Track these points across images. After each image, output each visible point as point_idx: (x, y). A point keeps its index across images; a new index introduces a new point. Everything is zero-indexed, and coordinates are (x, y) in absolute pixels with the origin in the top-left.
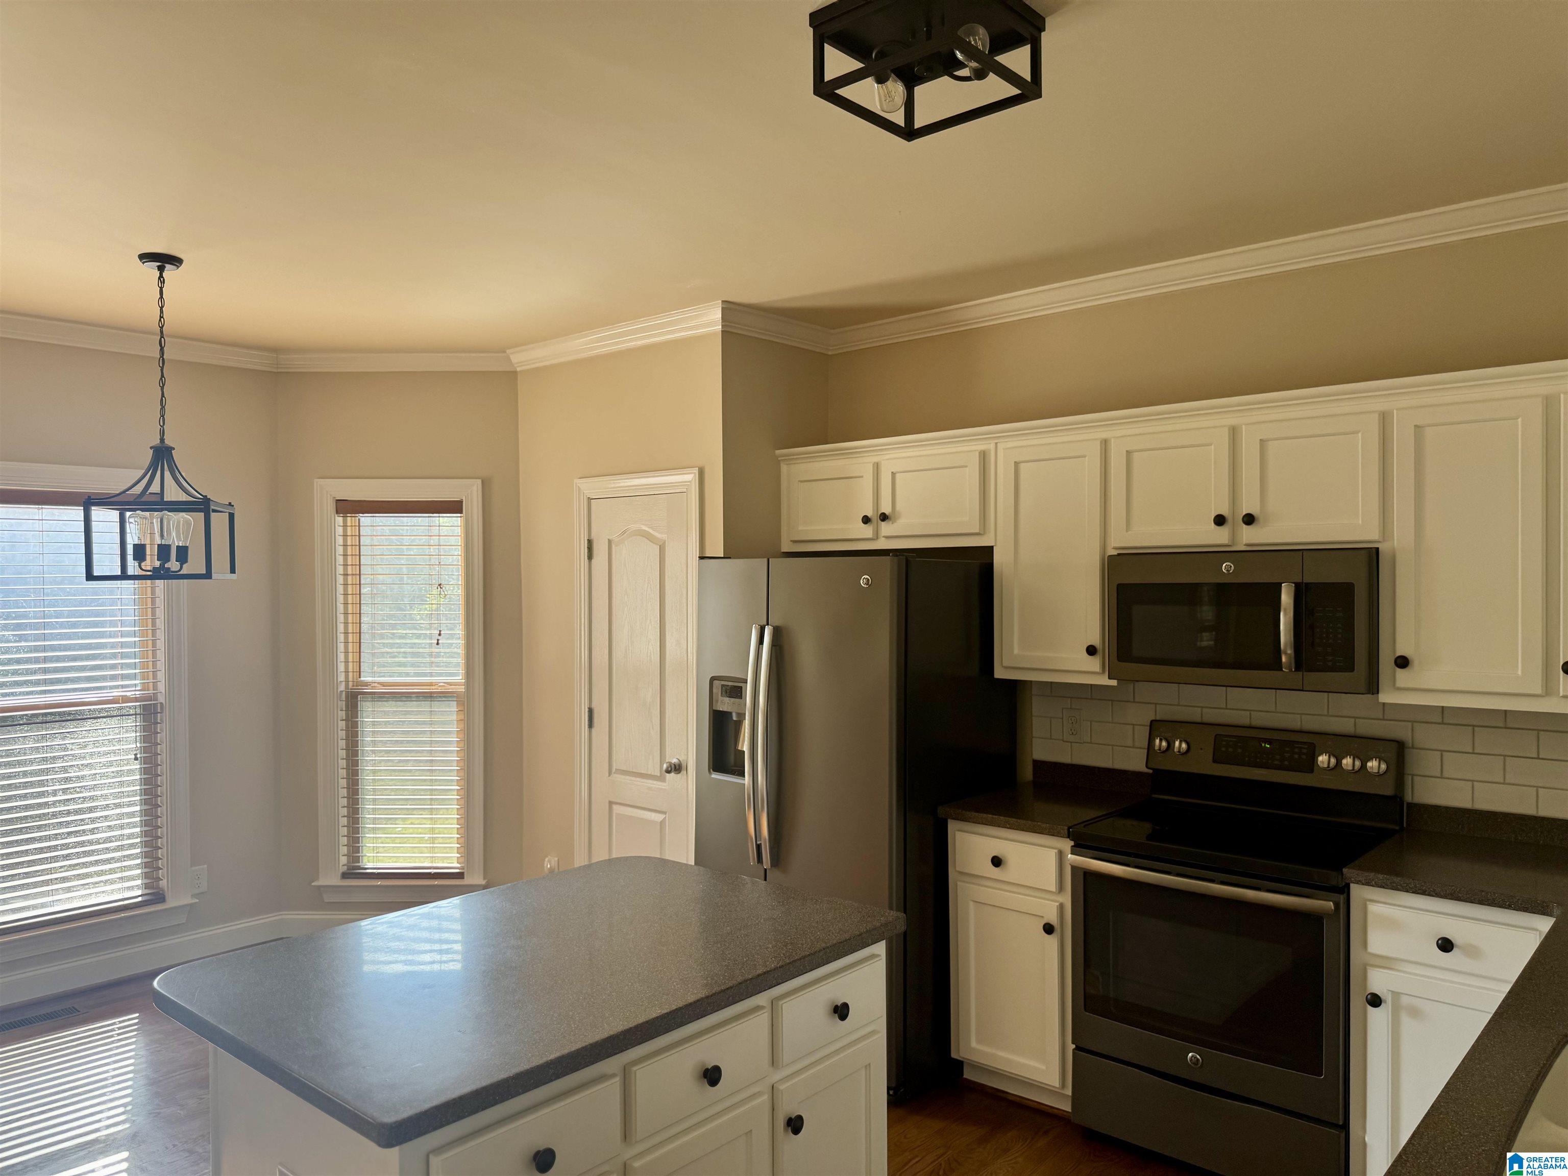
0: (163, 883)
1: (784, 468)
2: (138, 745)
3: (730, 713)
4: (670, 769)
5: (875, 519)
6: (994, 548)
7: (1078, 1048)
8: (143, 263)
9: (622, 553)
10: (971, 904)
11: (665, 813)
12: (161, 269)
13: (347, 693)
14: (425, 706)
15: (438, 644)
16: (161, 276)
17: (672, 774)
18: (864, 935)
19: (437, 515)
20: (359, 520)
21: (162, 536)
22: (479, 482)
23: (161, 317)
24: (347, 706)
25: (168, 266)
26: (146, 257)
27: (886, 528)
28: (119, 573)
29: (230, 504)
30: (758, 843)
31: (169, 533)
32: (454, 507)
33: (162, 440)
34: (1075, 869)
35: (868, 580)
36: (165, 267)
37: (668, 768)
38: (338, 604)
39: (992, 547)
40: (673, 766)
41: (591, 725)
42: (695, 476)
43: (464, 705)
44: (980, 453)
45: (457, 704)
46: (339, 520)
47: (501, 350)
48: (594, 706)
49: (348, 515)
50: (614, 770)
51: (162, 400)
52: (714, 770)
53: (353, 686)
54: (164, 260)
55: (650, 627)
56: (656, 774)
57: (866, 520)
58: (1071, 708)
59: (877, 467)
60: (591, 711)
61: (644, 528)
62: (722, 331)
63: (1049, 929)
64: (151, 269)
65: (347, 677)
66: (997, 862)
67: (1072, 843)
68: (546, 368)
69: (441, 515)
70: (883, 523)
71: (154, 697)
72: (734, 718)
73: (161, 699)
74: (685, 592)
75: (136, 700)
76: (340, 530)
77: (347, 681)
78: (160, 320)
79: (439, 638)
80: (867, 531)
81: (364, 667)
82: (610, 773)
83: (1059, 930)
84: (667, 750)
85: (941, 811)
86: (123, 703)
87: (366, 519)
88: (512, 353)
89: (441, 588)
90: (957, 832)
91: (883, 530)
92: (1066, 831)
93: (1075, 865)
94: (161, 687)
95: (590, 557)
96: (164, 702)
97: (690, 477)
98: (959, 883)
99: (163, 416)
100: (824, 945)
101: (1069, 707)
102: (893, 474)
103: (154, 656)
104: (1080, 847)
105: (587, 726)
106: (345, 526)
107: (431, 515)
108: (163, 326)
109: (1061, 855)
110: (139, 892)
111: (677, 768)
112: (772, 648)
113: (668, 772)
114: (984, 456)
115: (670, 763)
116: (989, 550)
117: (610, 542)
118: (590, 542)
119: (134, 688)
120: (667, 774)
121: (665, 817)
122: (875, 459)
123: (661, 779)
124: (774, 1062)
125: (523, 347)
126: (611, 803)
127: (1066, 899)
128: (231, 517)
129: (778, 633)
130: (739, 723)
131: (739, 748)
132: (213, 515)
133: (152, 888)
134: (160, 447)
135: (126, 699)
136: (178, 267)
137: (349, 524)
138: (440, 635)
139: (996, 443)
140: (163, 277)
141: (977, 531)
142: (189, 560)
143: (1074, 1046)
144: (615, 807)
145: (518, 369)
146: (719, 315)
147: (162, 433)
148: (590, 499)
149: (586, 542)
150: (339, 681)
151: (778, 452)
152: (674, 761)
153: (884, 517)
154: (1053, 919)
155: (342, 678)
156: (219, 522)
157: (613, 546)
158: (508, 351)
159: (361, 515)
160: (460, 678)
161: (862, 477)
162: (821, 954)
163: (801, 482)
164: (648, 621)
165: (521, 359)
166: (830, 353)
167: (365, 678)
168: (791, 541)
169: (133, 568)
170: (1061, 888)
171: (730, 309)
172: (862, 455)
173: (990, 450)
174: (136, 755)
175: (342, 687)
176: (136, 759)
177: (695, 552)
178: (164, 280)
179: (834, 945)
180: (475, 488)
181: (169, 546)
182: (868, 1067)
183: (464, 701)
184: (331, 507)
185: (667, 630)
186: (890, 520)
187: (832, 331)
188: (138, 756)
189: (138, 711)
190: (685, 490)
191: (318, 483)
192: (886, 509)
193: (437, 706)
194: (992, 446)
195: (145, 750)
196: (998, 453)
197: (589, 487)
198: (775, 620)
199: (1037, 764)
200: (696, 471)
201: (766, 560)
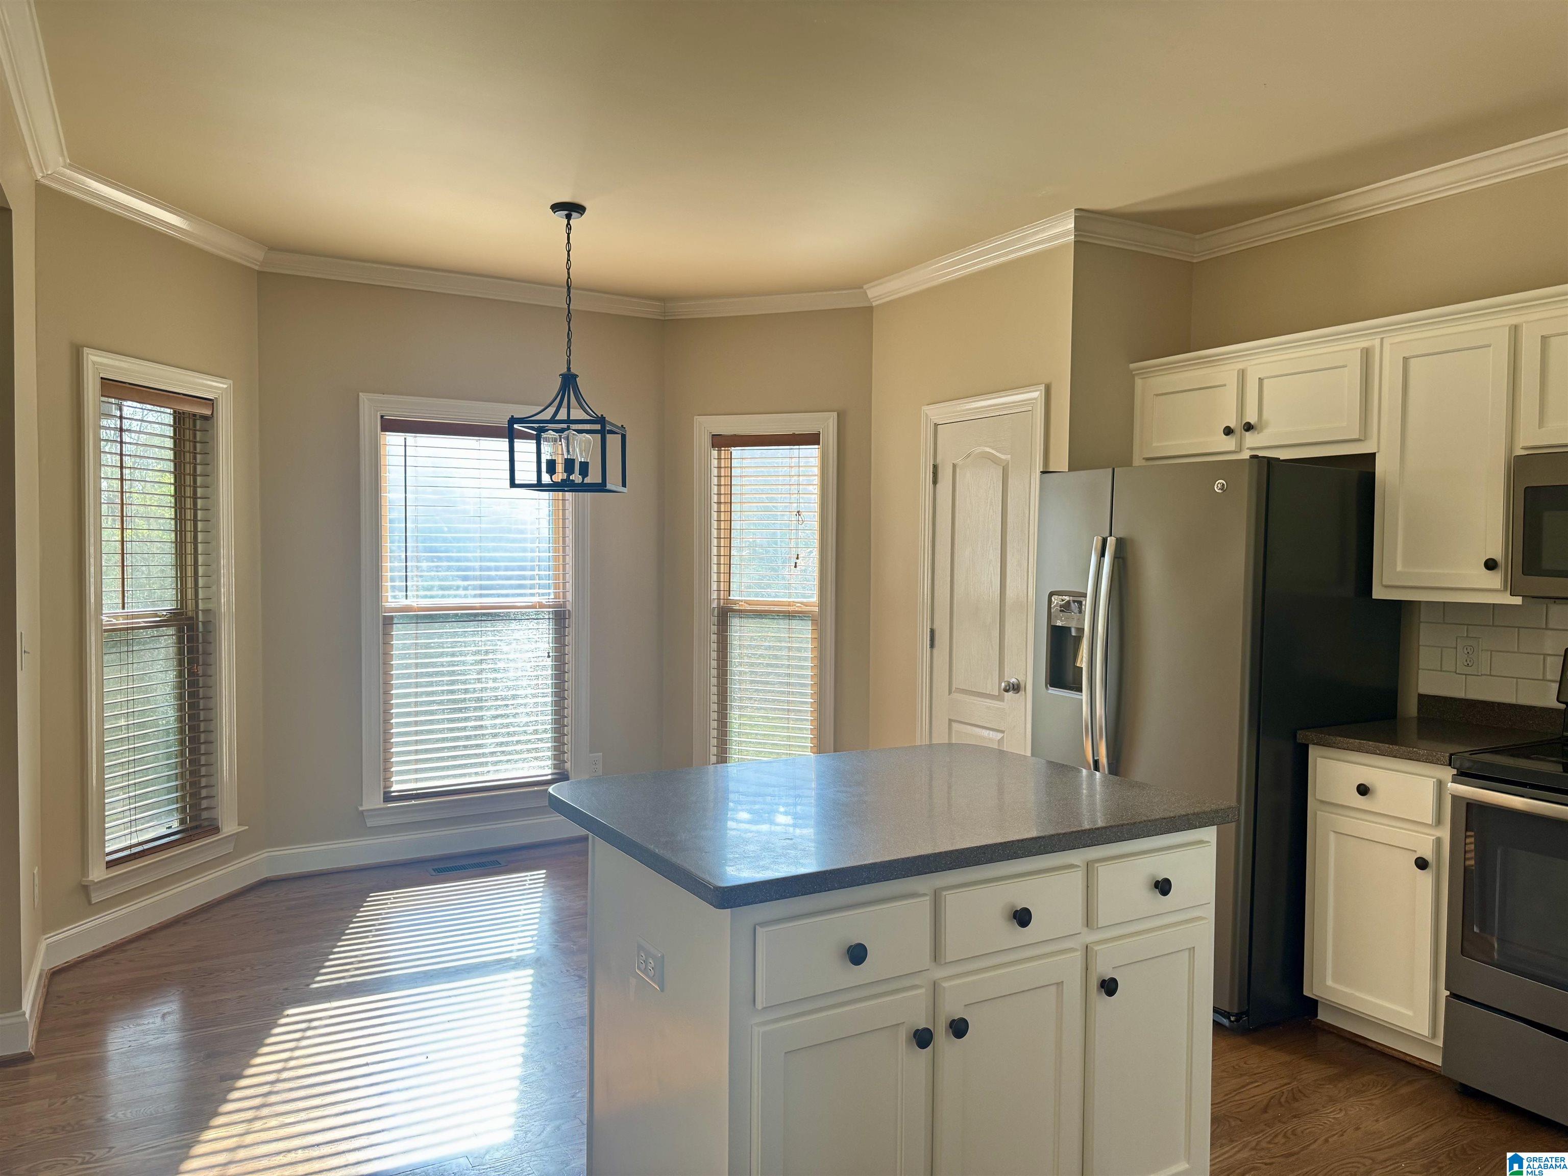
0: (568, 766)
1: (1139, 382)
2: (551, 645)
3: (1069, 629)
4: (1008, 688)
5: (1238, 429)
6: (1377, 455)
7: (1454, 995)
8: (554, 213)
9: (966, 478)
10: (1332, 836)
11: (1003, 732)
12: (568, 217)
13: (719, 608)
14: (783, 624)
15: (795, 567)
16: (568, 224)
17: (1011, 693)
18: (1190, 816)
19: (797, 447)
20: (731, 452)
21: (568, 451)
22: (835, 414)
23: (568, 260)
24: (718, 621)
25: (574, 214)
26: (556, 207)
27: (1251, 440)
28: (536, 482)
29: (622, 426)
30: (1095, 758)
31: (574, 450)
32: (812, 439)
33: (569, 369)
34: (1456, 799)
35: (1223, 485)
36: (571, 215)
37: (1006, 686)
38: (712, 529)
39: (1374, 454)
40: (1011, 685)
41: (932, 645)
42: (1041, 394)
43: (817, 624)
44: (1362, 350)
45: (812, 624)
46: (715, 453)
47: (857, 285)
48: (935, 627)
49: (723, 449)
50: (954, 689)
51: (568, 333)
52: (1051, 686)
53: (724, 604)
54: (571, 209)
55: (991, 548)
56: (994, 694)
57: (1228, 431)
58: (1467, 636)
59: (1242, 374)
60: (932, 632)
61: (988, 450)
62: (1075, 241)
63: (1422, 864)
64: (559, 219)
65: (719, 595)
66: (1363, 790)
67: (1455, 772)
68: (901, 299)
69: (801, 447)
70: (1247, 433)
71: (564, 605)
72: (1074, 634)
73: (569, 607)
74: (1027, 512)
75: (549, 607)
76: (715, 463)
77: (719, 599)
78: (567, 263)
79: (797, 561)
80: (1229, 443)
81: (734, 586)
82: (950, 692)
83: (1434, 866)
84: (1006, 669)
85: (1301, 736)
86: (540, 608)
87: (736, 452)
88: (868, 289)
89: (799, 515)
90: (1318, 758)
91: (1247, 441)
92: (1447, 759)
93: (1455, 794)
94: (569, 596)
95: (935, 482)
96: (571, 610)
97: (1036, 394)
98: (1318, 813)
99: (569, 348)
100: (1145, 818)
101: (1466, 635)
102: (1261, 380)
103: (564, 570)
104: (1463, 775)
105: (928, 646)
106: (719, 459)
107: (792, 447)
108: (569, 268)
109: (1440, 785)
110: (550, 771)
111: (1016, 688)
112: (1114, 560)
113: (1006, 690)
114: (1367, 354)
115: (1009, 682)
116: (1370, 458)
117: (954, 466)
118: (935, 467)
119: (547, 596)
120: (1006, 693)
121: (1003, 737)
122: (1240, 366)
123: (999, 698)
124: (1089, 921)
125: (876, 282)
126: (950, 721)
127: (1445, 834)
128: (624, 437)
129: (1121, 544)
130: (1078, 639)
131: (1078, 665)
132: (609, 436)
133: (560, 769)
134: (566, 374)
135: (541, 606)
136: (582, 215)
137: (723, 457)
138: (797, 558)
139: (1382, 339)
140: (570, 225)
141: (1356, 436)
142: (589, 474)
143: (1448, 993)
144: (954, 725)
145: (874, 304)
146: (1071, 225)
147: (569, 362)
148: (936, 425)
149: (932, 467)
150: (712, 598)
151: (1132, 366)
152: (1013, 680)
153: (1249, 427)
154: (1427, 853)
155: (715, 596)
156: (614, 441)
157: (958, 470)
158: (865, 287)
159: (733, 448)
160: (815, 599)
161: (1225, 385)
162: (1142, 825)
163: (1157, 395)
164: (990, 542)
165: (877, 293)
166: (1195, 261)
167: (734, 596)
168: (1144, 459)
169: (546, 479)
170: (1439, 821)
171: (1084, 218)
172: (1225, 362)
173: (1373, 347)
174: (549, 653)
175: (715, 605)
176: (549, 656)
177: (1039, 467)
178: (571, 227)
179: (1156, 820)
180: (831, 420)
181: (573, 460)
182: (1192, 951)
183: (818, 621)
184: (707, 441)
185: (1008, 551)
186: (1256, 429)
187: (1197, 237)
188: (551, 654)
189: (551, 616)
190: (1030, 408)
191: (698, 419)
192: (1252, 418)
193: (795, 623)
194: (1377, 342)
195: (556, 650)
196: (1384, 349)
197: (935, 413)
198: (1119, 532)
199: (1424, 699)
200: (1042, 387)
201: (1110, 470)
